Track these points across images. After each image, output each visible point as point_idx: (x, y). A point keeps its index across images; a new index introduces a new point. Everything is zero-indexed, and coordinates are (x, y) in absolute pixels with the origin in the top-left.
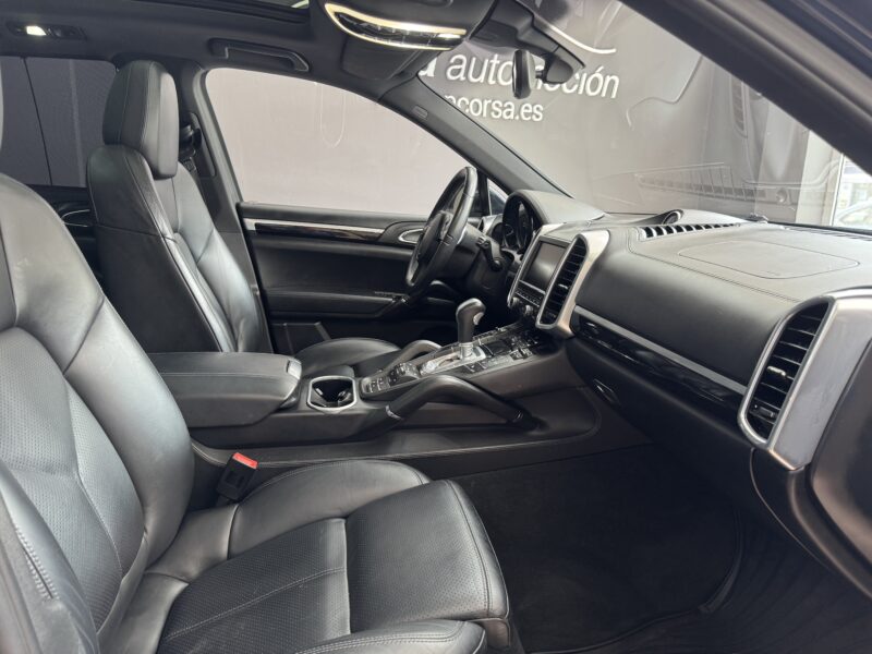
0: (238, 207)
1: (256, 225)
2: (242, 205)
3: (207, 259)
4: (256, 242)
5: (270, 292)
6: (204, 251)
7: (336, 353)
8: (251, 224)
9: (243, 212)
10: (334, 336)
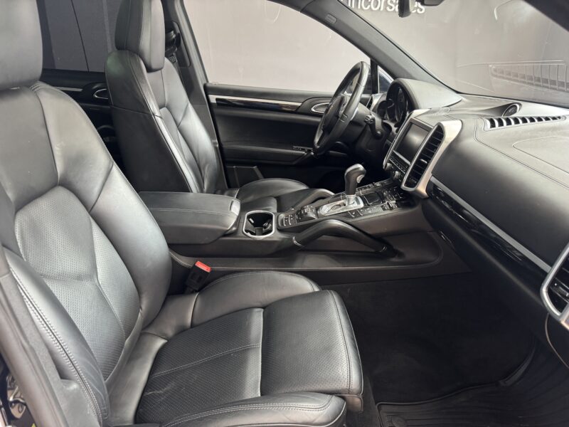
0: (205, 87)
1: (217, 99)
2: (208, 85)
3: (184, 124)
4: (216, 111)
5: (225, 146)
6: (182, 119)
7: (266, 188)
8: (213, 98)
9: (208, 90)
10: (266, 177)
